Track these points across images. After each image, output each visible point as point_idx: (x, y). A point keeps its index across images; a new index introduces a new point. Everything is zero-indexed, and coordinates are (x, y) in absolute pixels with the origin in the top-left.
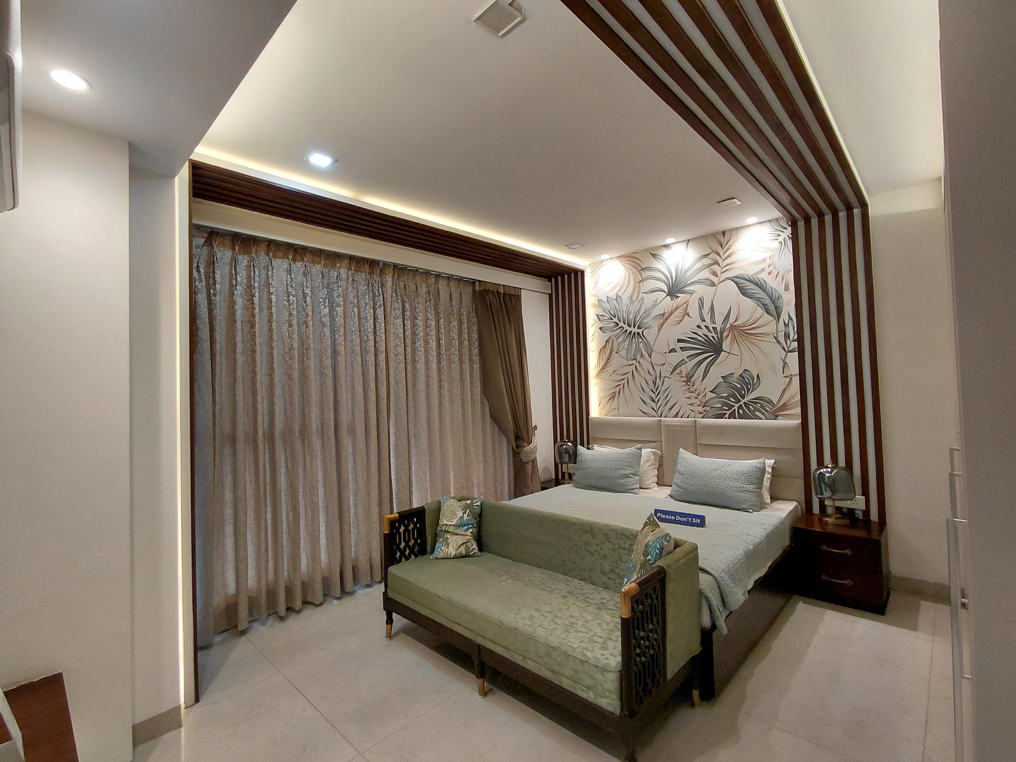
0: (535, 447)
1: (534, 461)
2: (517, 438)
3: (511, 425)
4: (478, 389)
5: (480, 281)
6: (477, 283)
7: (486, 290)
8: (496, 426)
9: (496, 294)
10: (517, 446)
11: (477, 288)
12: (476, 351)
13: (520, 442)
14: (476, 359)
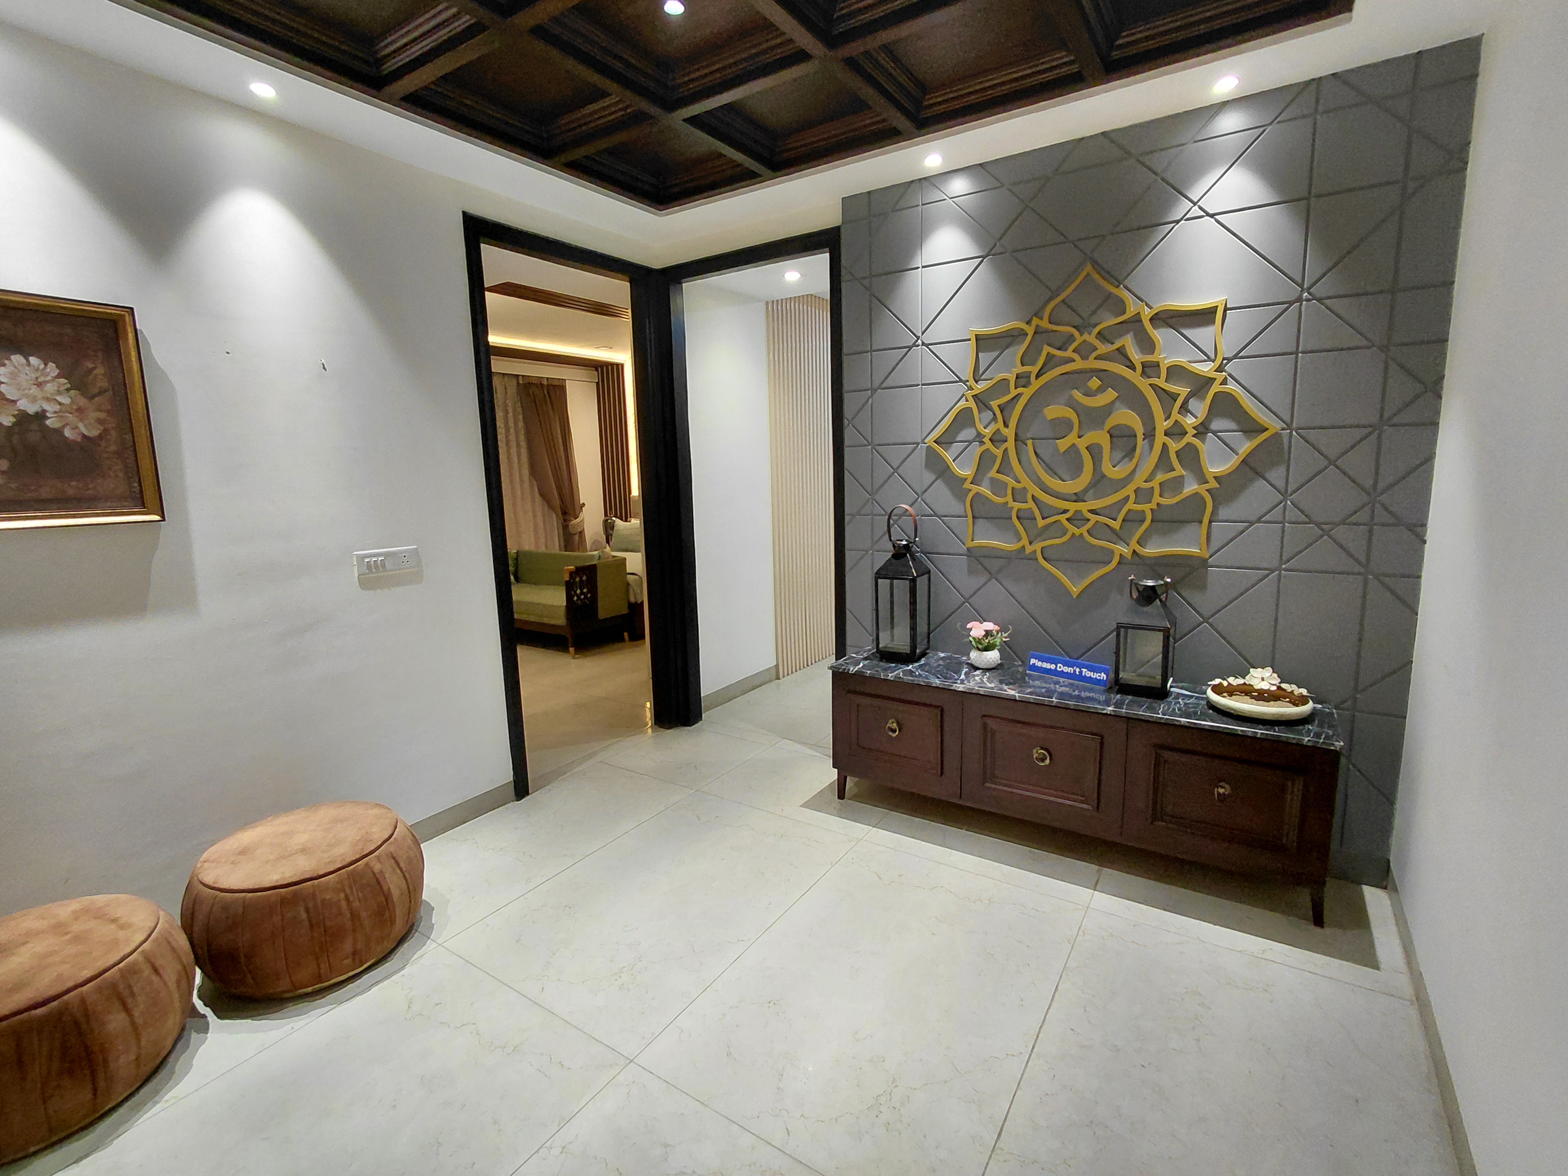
0: (582, 521)
1: (581, 533)
2: (565, 513)
3: (557, 502)
4: (526, 472)
5: (523, 376)
6: (520, 378)
7: (529, 383)
8: (546, 504)
9: (539, 386)
10: (565, 520)
11: (521, 382)
12: (522, 437)
13: (566, 517)
14: (523, 444)
